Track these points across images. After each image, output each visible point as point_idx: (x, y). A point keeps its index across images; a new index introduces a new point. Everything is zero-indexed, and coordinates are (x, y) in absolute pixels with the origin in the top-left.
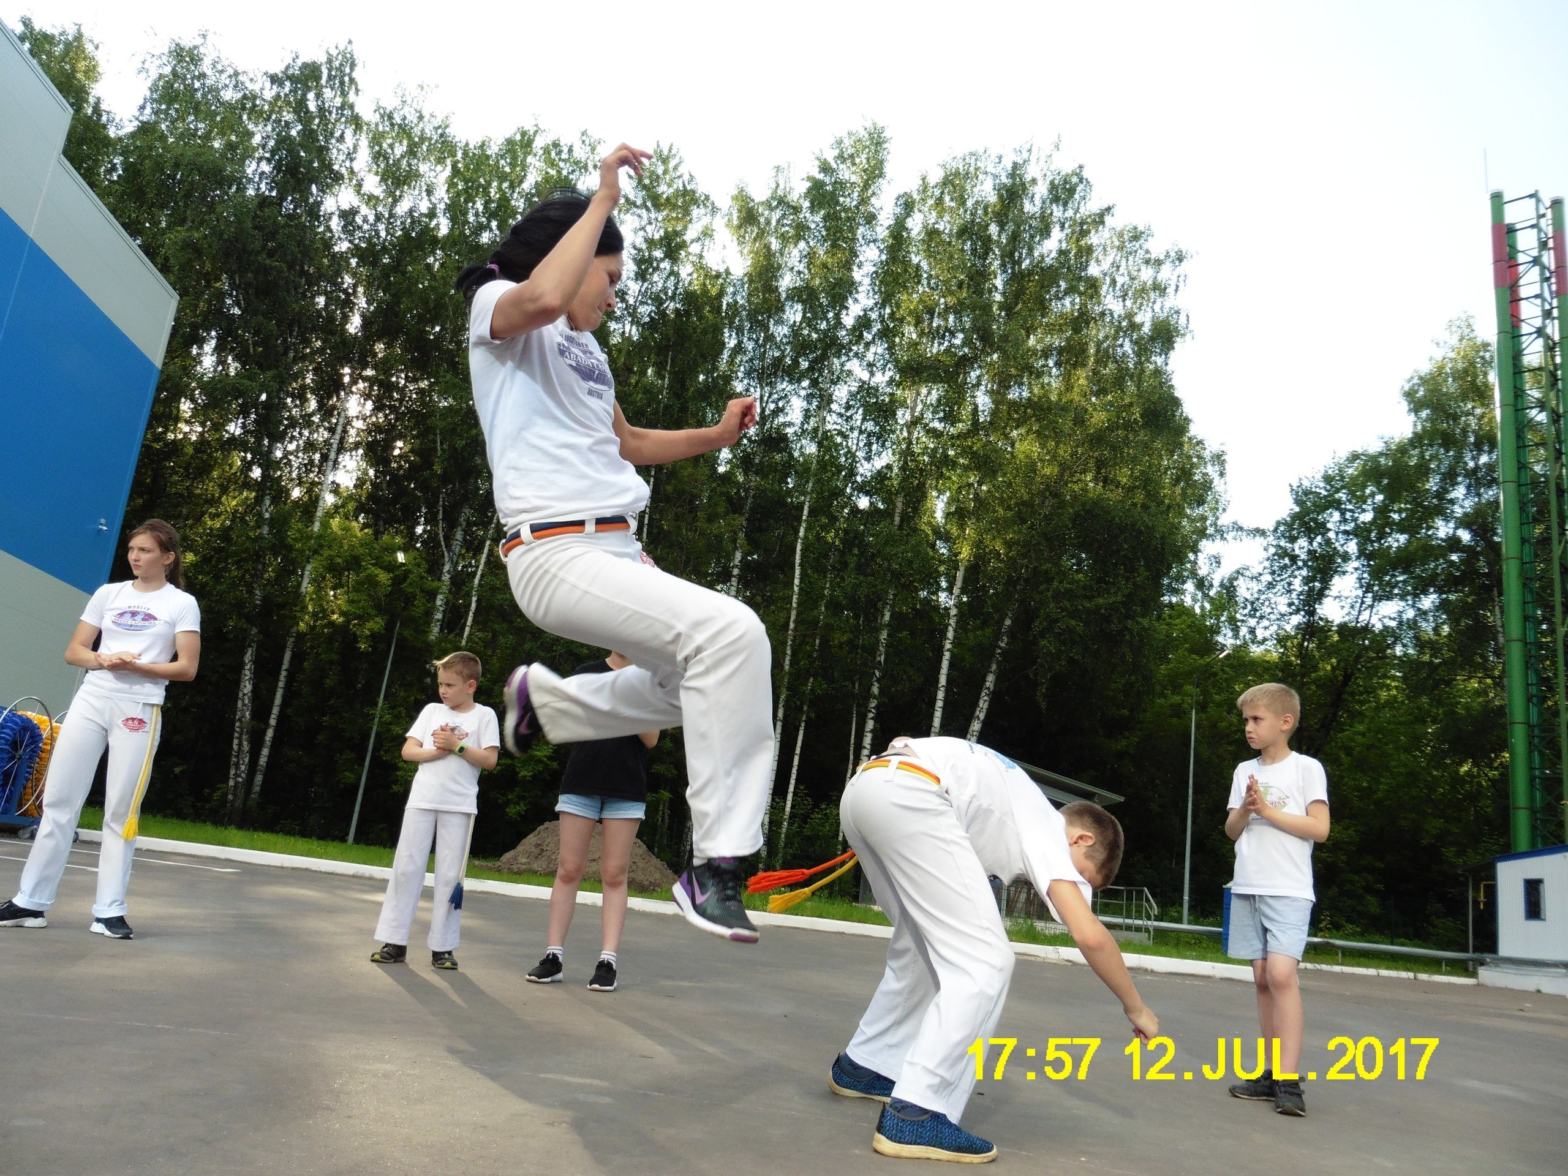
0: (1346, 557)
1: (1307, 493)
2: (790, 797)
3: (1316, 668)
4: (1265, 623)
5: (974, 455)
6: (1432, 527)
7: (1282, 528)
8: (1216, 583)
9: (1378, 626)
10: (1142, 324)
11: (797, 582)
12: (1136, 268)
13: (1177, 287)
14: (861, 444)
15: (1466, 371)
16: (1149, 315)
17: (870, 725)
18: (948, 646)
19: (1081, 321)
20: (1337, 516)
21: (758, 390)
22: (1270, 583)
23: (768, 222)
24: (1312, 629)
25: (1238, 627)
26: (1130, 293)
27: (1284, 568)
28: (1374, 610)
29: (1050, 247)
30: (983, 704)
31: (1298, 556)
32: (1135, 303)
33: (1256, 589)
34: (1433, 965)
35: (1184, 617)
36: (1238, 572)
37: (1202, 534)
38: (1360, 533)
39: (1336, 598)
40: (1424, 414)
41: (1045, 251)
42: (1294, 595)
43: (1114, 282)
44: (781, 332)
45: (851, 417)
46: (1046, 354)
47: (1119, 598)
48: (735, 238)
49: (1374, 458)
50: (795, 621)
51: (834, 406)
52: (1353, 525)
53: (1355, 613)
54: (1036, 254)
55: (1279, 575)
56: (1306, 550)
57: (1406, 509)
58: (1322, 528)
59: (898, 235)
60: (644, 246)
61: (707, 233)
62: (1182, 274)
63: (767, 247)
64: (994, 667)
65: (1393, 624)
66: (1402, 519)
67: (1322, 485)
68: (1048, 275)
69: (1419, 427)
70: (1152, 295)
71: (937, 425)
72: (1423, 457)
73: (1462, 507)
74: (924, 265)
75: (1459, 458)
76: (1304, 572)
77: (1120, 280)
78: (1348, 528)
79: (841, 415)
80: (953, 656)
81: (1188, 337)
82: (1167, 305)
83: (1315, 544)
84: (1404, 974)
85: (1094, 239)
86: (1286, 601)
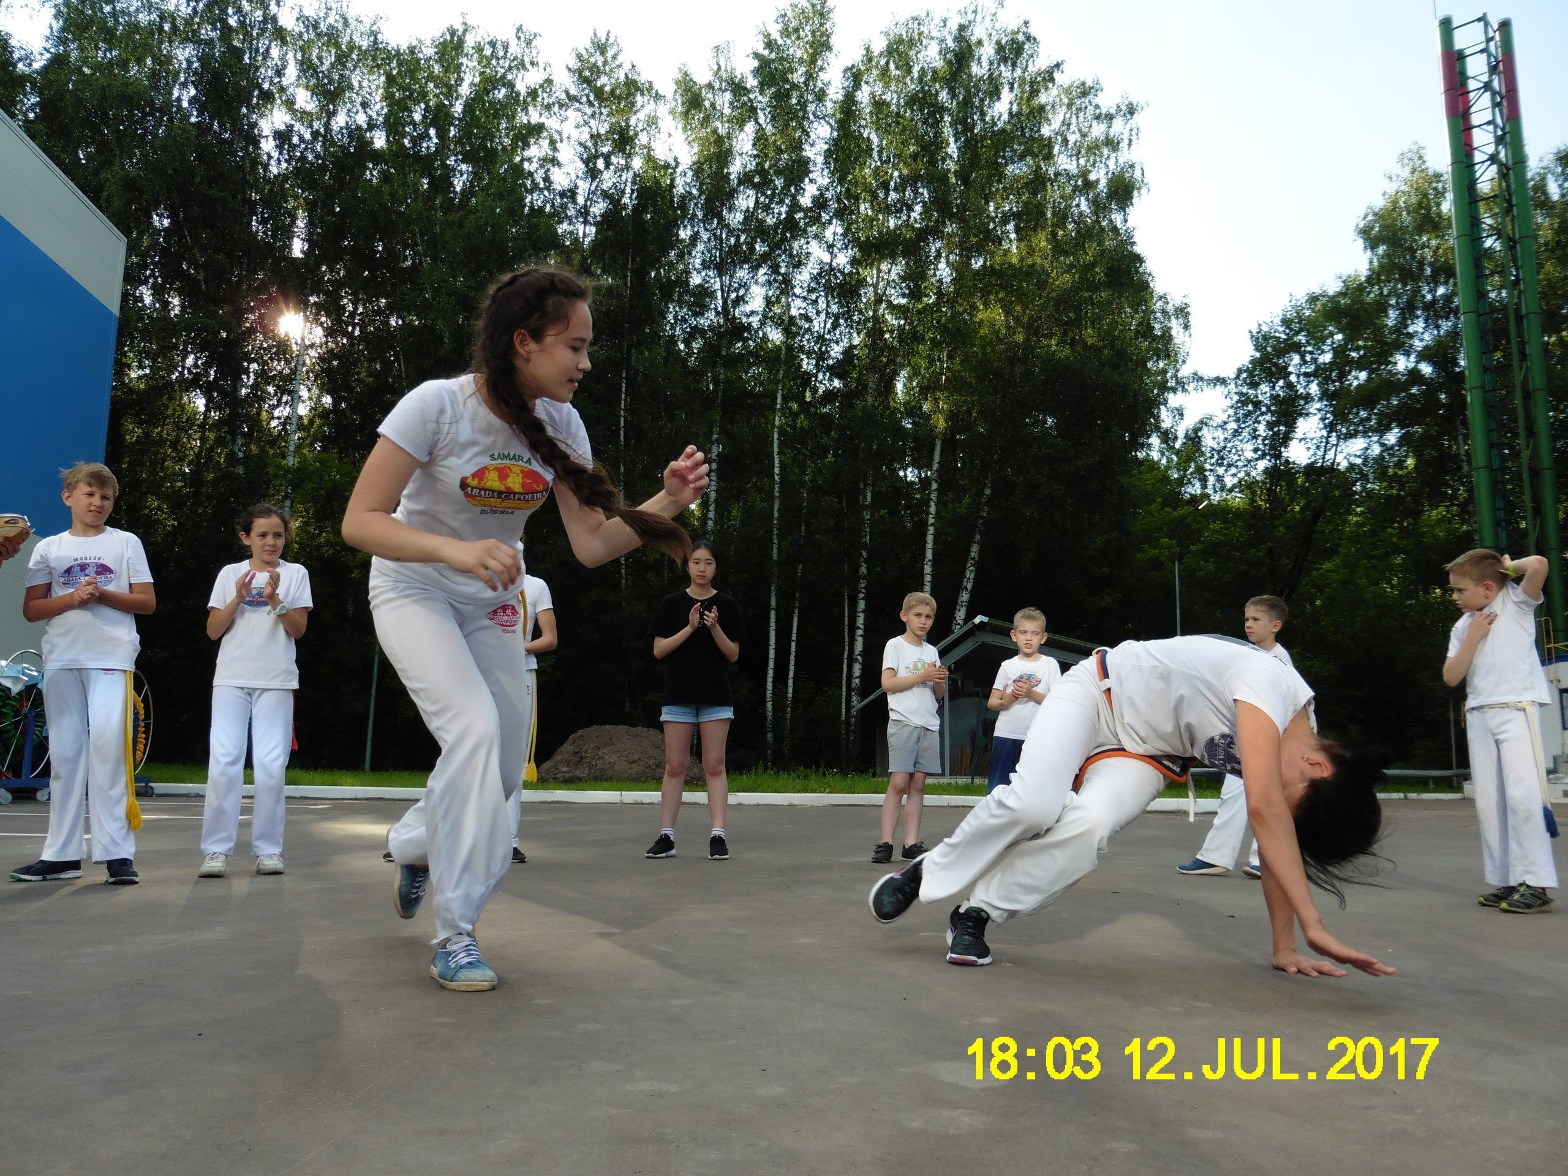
0: (1308, 398)
1: (1266, 338)
2: (790, 682)
3: (1285, 510)
4: (1233, 470)
5: (943, 329)
6: (1391, 362)
7: (1244, 375)
8: (1181, 434)
9: (1344, 465)
10: (1098, 181)
11: (777, 470)
12: (1086, 124)
13: (1130, 141)
14: (829, 325)
15: (1420, 205)
16: (1103, 171)
17: (862, 605)
18: (931, 521)
19: (1038, 182)
20: (1296, 359)
21: (718, 280)
22: (1236, 431)
23: (713, 105)
24: (1281, 473)
25: (1205, 476)
26: (1083, 151)
27: (1250, 413)
28: (1339, 449)
29: (1002, 108)
30: (970, 574)
31: (1260, 402)
32: (1088, 161)
33: (1222, 437)
34: (1421, 784)
35: (1155, 472)
36: (1202, 422)
37: (1164, 387)
38: (1320, 373)
39: (1301, 440)
40: (1381, 249)
41: (996, 114)
42: (1260, 441)
43: (1065, 141)
44: (735, 219)
45: (815, 302)
46: (1005, 221)
47: (1097, 459)
48: (680, 126)
49: (1333, 299)
50: (779, 510)
51: (797, 291)
52: (1313, 367)
53: (1320, 453)
54: (988, 118)
55: (1244, 422)
56: (1268, 395)
57: (1365, 347)
58: (1283, 373)
59: (848, 108)
60: (589, 144)
61: (652, 121)
62: (1134, 126)
63: (715, 131)
64: (978, 537)
65: (1359, 461)
66: (1361, 357)
67: (1281, 329)
68: (1002, 139)
69: (1376, 264)
70: (1106, 151)
71: (903, 301)
72: (1381, 294)
73: (1422, 340)
74: (875, 139)
75: (1417, 291)
76: (1268, 417)
77: (1072, 138)
78: (1308, 370)
79: (805, 299)
80: (936, 530)
81: (1144, 191)
82: (1121, 160)
83: (1277, 388)
84: (1395, 796)
85: (1043, 98)
86: (1252, 447)
